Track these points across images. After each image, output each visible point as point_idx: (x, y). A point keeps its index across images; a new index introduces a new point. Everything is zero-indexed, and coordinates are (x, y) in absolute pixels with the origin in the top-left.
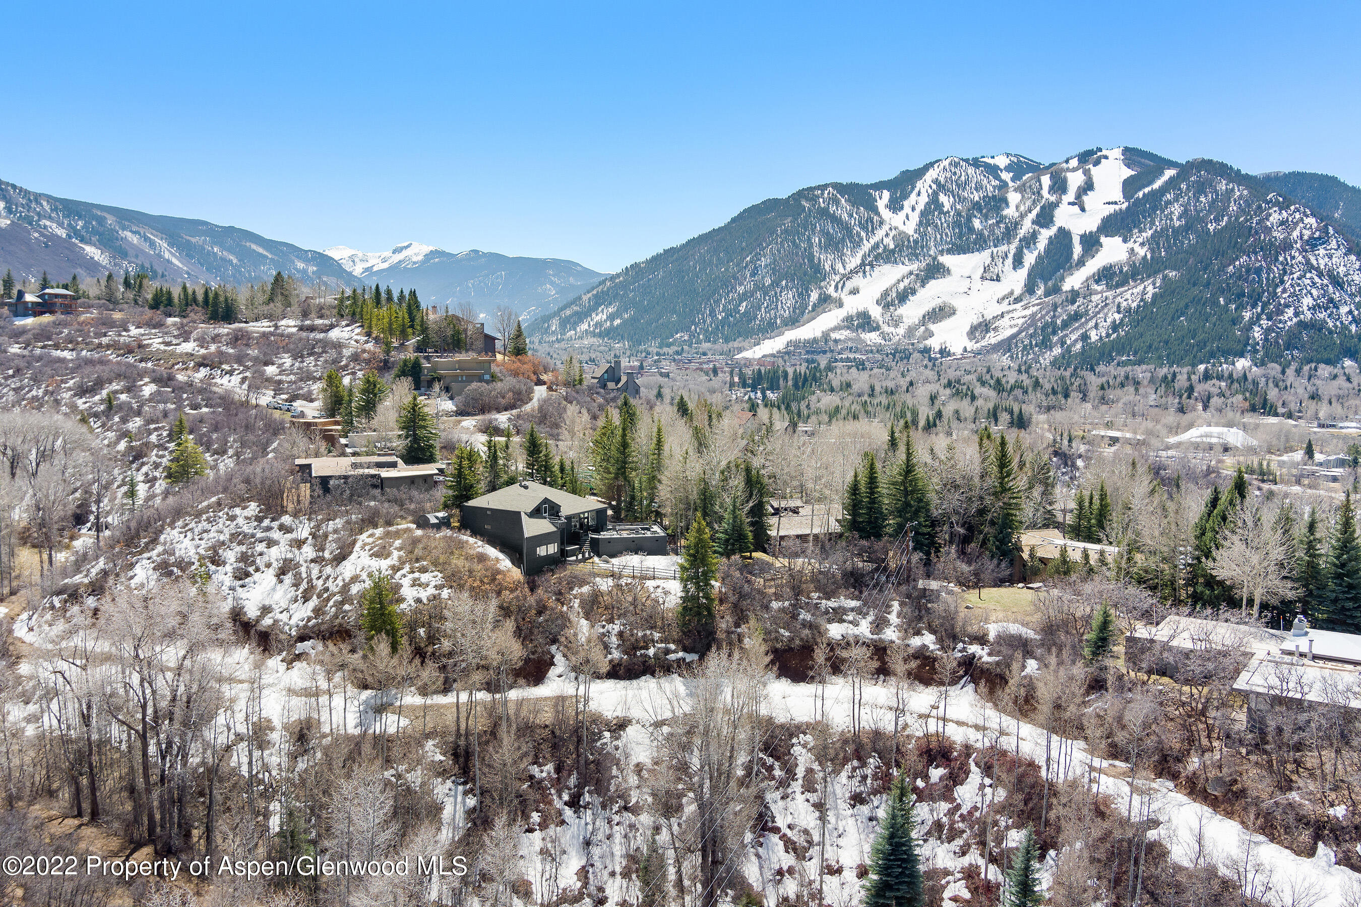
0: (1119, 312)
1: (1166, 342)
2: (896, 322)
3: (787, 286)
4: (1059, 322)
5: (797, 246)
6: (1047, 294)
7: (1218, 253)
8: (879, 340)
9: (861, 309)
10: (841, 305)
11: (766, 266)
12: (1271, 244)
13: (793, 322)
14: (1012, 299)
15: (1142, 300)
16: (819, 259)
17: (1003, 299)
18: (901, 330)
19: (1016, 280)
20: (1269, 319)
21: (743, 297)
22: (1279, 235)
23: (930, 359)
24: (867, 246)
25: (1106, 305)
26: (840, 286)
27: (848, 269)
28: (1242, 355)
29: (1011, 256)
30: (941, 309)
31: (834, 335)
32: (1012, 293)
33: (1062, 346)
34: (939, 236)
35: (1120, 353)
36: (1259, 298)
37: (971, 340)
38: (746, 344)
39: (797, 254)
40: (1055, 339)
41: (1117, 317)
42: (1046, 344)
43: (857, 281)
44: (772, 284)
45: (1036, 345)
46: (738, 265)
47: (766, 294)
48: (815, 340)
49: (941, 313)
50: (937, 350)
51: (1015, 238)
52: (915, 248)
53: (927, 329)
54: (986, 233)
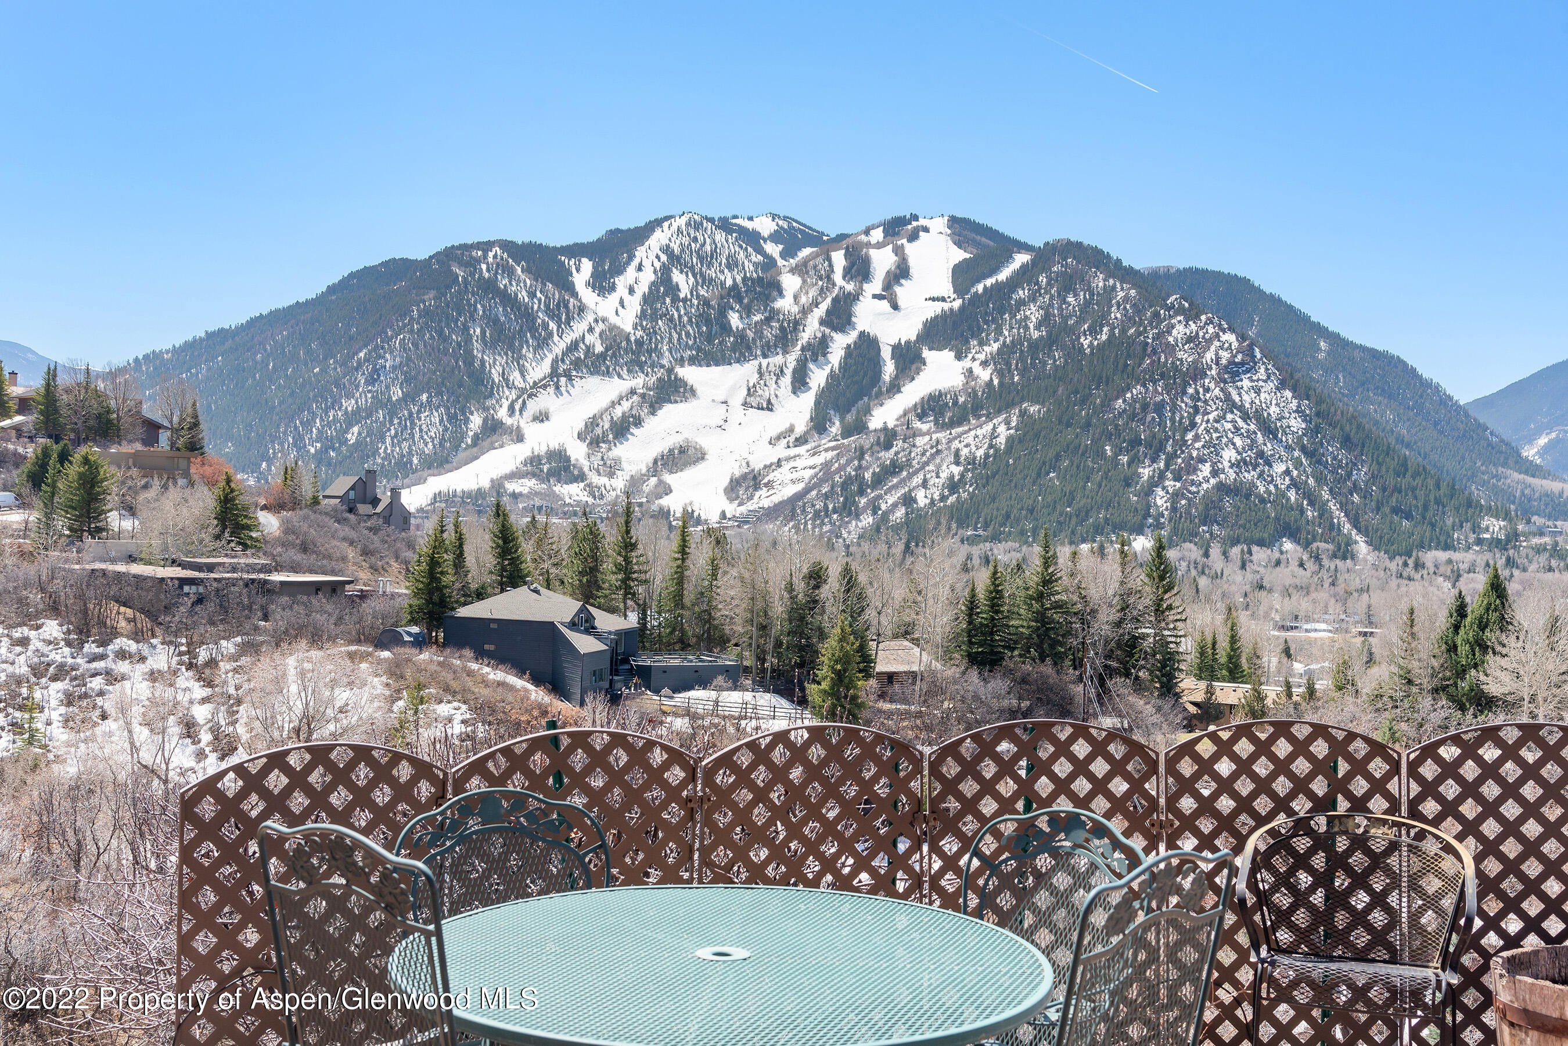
0: (957, 463)
1: (1031, 511)
2: (611, 469)
3: (430, 402)
4: (868, 476)
5: (445, 339)
6: (846, 433)
7: (1099, 380)
8: (585, 497)
9: (554, 445)
10: (520, 438)
11: (394, 368)
12: (1176, 369)
13: (441, 461)
14: (792, 439)
15: (991, 446)
16: (483, 361)
17: (778, 438)
18: (619, 483)
19: (798, 410)
20: (1177, 478)
21: (352, 419)
22: (1186, 356)
24: (559, 345)
25: (938, 452)
26: (517, 407)
27: (530, 381)
28: (1140, 531)
29: (789, 372)
30: (683, 451)
31: (511, 487)
32: (791, 430)
33: (874, 513)
34: (675, 336)
35: (964, 523)
36: (1161, 448)
37: (731, 500)
39: (445, 352)
40: (863, 501)
41: (956, 470)
42: (849, 510)
43: (546, 400)
44: (405, 395)
45: (835, 511)
46: (343, 363)
47: (392, 414)
48: (480, 493)
49: (680, 457)
50: (678, 515)
51: (794, 345)
52: (637, 353)
53: (661, 482)
54: (750, 334)
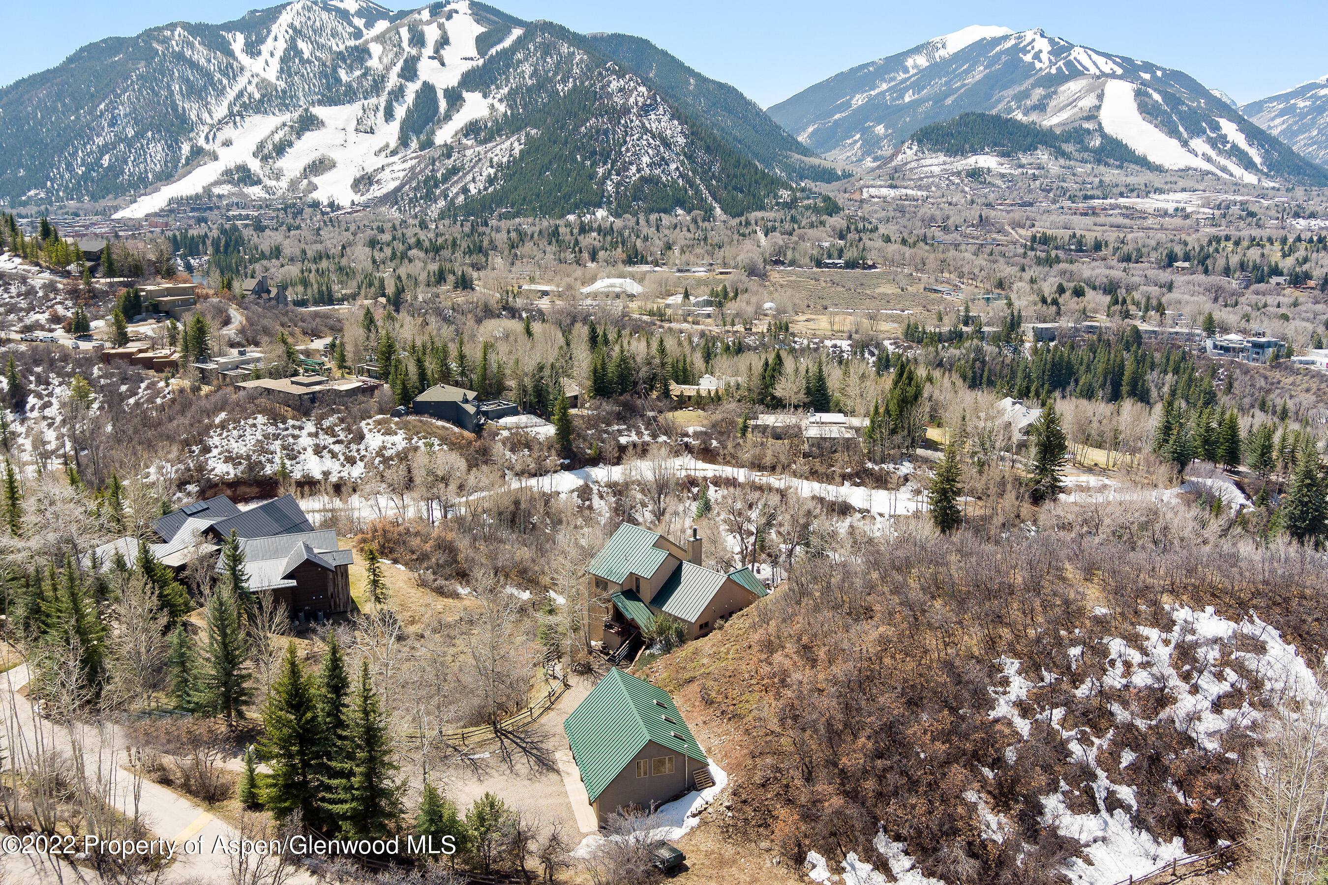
0: (492, 167)
1: (538, 195)
2: (277, 175)
3: (153, 138)
4: (439, 175)
5: (156, 94)
6: (422, 147)
7: (571, 114)
8: (263, 195)
9: (239, 162)
10: (216, 158)
11: (126, 115)
12: (614, 109)
13: (167, 176)
14: (388, 151)
15: (511, 156)
16: (183, 108)
17: (380, 151)
18: (284, 184)
19: (390, 133)
20: (618, 175)
21: (104, 150)
22: (618, 100)
23: (323, 213)
24: (231, 94)
25: (480, 160)
26: (211, 137)
27: (216, 119)
28: (600, 207)
29: (382, 109)
30: (321, 162)
31: (217, 190)
32: (387, 146)
33: (445, 199)
34: (306, 87)
35: (499, 204)
36: (609, 156)
37: (356, 193)
38: (119, 201)
39: (159, 103)
40: (438, 192)
41: (492, 171)
42: (430, 197)
43: (228, 132)
44: (137, 134)
45: (421, 198)
46: (91, 113)
47: (130, 146)
48: (197, 197)
49: (320, 166)
50: (325, 203)
51: (383, 91)
52: (284, 98)
53: (310, 183)
54: (355, 85)
